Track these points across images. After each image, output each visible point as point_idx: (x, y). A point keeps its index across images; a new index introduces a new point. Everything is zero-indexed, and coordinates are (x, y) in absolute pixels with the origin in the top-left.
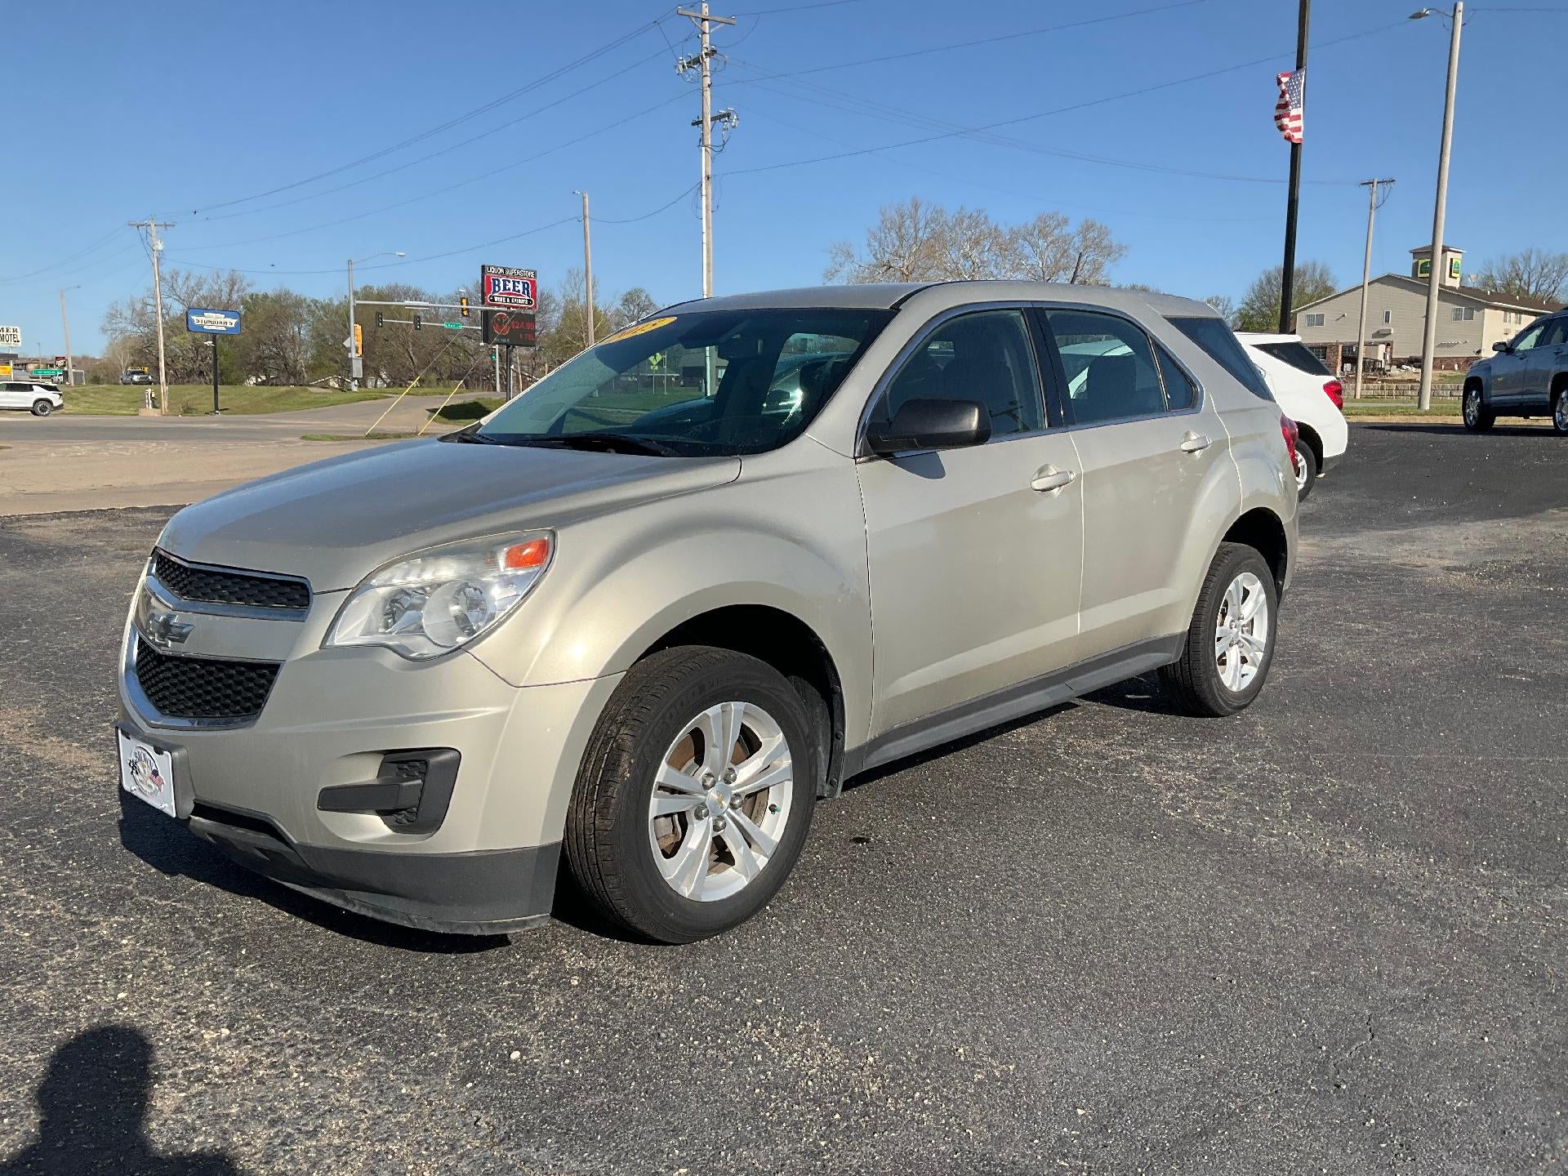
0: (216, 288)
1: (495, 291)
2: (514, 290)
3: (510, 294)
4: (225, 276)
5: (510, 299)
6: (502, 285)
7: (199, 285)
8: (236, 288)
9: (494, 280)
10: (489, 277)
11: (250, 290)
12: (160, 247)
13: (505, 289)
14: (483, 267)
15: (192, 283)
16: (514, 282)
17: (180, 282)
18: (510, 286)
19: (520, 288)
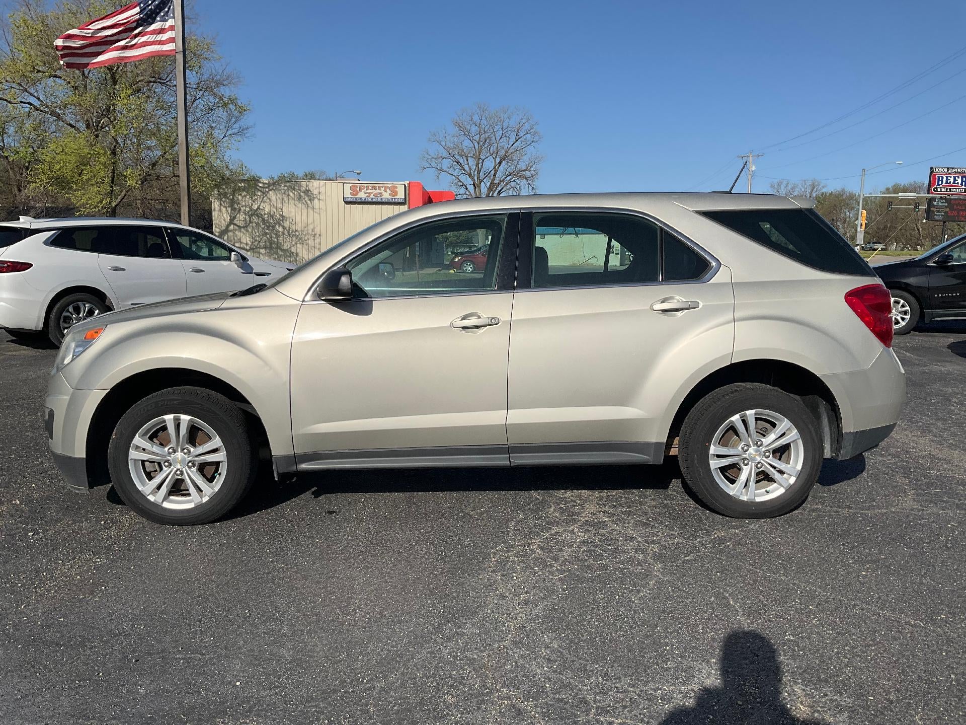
0: (803, 190)
1: (938, 185)
2: (954, 182)
3: (952, 186)
4: (809, 183)
5: (950, 189)
6: (944, 180)
7: (793, 189)
8: (815, 190)
9: (939, 177)
10: (935, 175)
11: (824, 190)
12: (754, 168)
13: (947, 182)
14: (932, 168)
15: (790, 187)
16: (955, 178)
17: (782, 187)
18: (952, 180)
19: (959, 181)
